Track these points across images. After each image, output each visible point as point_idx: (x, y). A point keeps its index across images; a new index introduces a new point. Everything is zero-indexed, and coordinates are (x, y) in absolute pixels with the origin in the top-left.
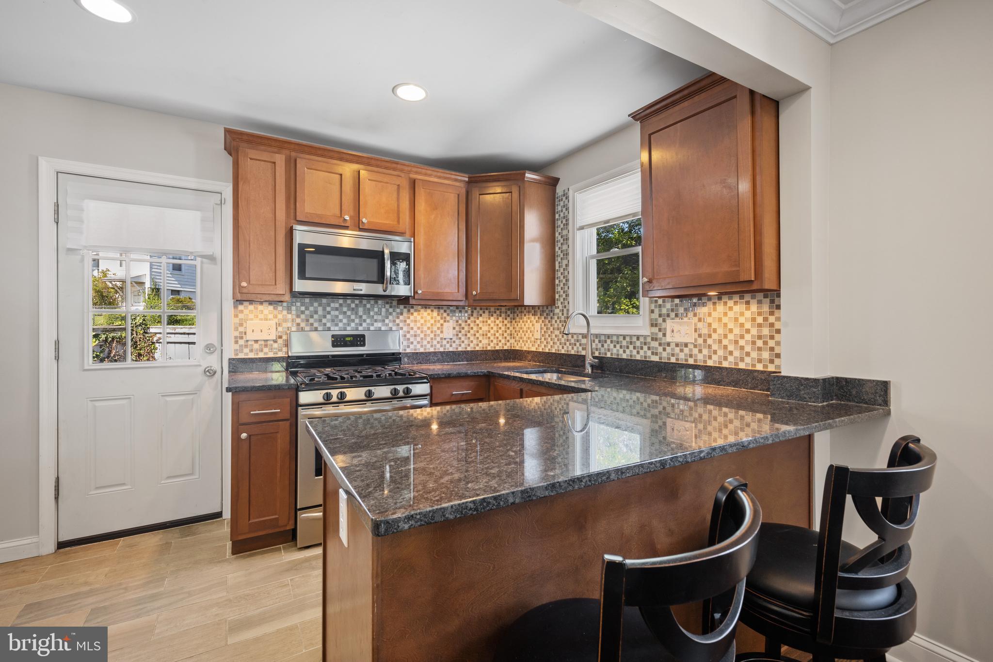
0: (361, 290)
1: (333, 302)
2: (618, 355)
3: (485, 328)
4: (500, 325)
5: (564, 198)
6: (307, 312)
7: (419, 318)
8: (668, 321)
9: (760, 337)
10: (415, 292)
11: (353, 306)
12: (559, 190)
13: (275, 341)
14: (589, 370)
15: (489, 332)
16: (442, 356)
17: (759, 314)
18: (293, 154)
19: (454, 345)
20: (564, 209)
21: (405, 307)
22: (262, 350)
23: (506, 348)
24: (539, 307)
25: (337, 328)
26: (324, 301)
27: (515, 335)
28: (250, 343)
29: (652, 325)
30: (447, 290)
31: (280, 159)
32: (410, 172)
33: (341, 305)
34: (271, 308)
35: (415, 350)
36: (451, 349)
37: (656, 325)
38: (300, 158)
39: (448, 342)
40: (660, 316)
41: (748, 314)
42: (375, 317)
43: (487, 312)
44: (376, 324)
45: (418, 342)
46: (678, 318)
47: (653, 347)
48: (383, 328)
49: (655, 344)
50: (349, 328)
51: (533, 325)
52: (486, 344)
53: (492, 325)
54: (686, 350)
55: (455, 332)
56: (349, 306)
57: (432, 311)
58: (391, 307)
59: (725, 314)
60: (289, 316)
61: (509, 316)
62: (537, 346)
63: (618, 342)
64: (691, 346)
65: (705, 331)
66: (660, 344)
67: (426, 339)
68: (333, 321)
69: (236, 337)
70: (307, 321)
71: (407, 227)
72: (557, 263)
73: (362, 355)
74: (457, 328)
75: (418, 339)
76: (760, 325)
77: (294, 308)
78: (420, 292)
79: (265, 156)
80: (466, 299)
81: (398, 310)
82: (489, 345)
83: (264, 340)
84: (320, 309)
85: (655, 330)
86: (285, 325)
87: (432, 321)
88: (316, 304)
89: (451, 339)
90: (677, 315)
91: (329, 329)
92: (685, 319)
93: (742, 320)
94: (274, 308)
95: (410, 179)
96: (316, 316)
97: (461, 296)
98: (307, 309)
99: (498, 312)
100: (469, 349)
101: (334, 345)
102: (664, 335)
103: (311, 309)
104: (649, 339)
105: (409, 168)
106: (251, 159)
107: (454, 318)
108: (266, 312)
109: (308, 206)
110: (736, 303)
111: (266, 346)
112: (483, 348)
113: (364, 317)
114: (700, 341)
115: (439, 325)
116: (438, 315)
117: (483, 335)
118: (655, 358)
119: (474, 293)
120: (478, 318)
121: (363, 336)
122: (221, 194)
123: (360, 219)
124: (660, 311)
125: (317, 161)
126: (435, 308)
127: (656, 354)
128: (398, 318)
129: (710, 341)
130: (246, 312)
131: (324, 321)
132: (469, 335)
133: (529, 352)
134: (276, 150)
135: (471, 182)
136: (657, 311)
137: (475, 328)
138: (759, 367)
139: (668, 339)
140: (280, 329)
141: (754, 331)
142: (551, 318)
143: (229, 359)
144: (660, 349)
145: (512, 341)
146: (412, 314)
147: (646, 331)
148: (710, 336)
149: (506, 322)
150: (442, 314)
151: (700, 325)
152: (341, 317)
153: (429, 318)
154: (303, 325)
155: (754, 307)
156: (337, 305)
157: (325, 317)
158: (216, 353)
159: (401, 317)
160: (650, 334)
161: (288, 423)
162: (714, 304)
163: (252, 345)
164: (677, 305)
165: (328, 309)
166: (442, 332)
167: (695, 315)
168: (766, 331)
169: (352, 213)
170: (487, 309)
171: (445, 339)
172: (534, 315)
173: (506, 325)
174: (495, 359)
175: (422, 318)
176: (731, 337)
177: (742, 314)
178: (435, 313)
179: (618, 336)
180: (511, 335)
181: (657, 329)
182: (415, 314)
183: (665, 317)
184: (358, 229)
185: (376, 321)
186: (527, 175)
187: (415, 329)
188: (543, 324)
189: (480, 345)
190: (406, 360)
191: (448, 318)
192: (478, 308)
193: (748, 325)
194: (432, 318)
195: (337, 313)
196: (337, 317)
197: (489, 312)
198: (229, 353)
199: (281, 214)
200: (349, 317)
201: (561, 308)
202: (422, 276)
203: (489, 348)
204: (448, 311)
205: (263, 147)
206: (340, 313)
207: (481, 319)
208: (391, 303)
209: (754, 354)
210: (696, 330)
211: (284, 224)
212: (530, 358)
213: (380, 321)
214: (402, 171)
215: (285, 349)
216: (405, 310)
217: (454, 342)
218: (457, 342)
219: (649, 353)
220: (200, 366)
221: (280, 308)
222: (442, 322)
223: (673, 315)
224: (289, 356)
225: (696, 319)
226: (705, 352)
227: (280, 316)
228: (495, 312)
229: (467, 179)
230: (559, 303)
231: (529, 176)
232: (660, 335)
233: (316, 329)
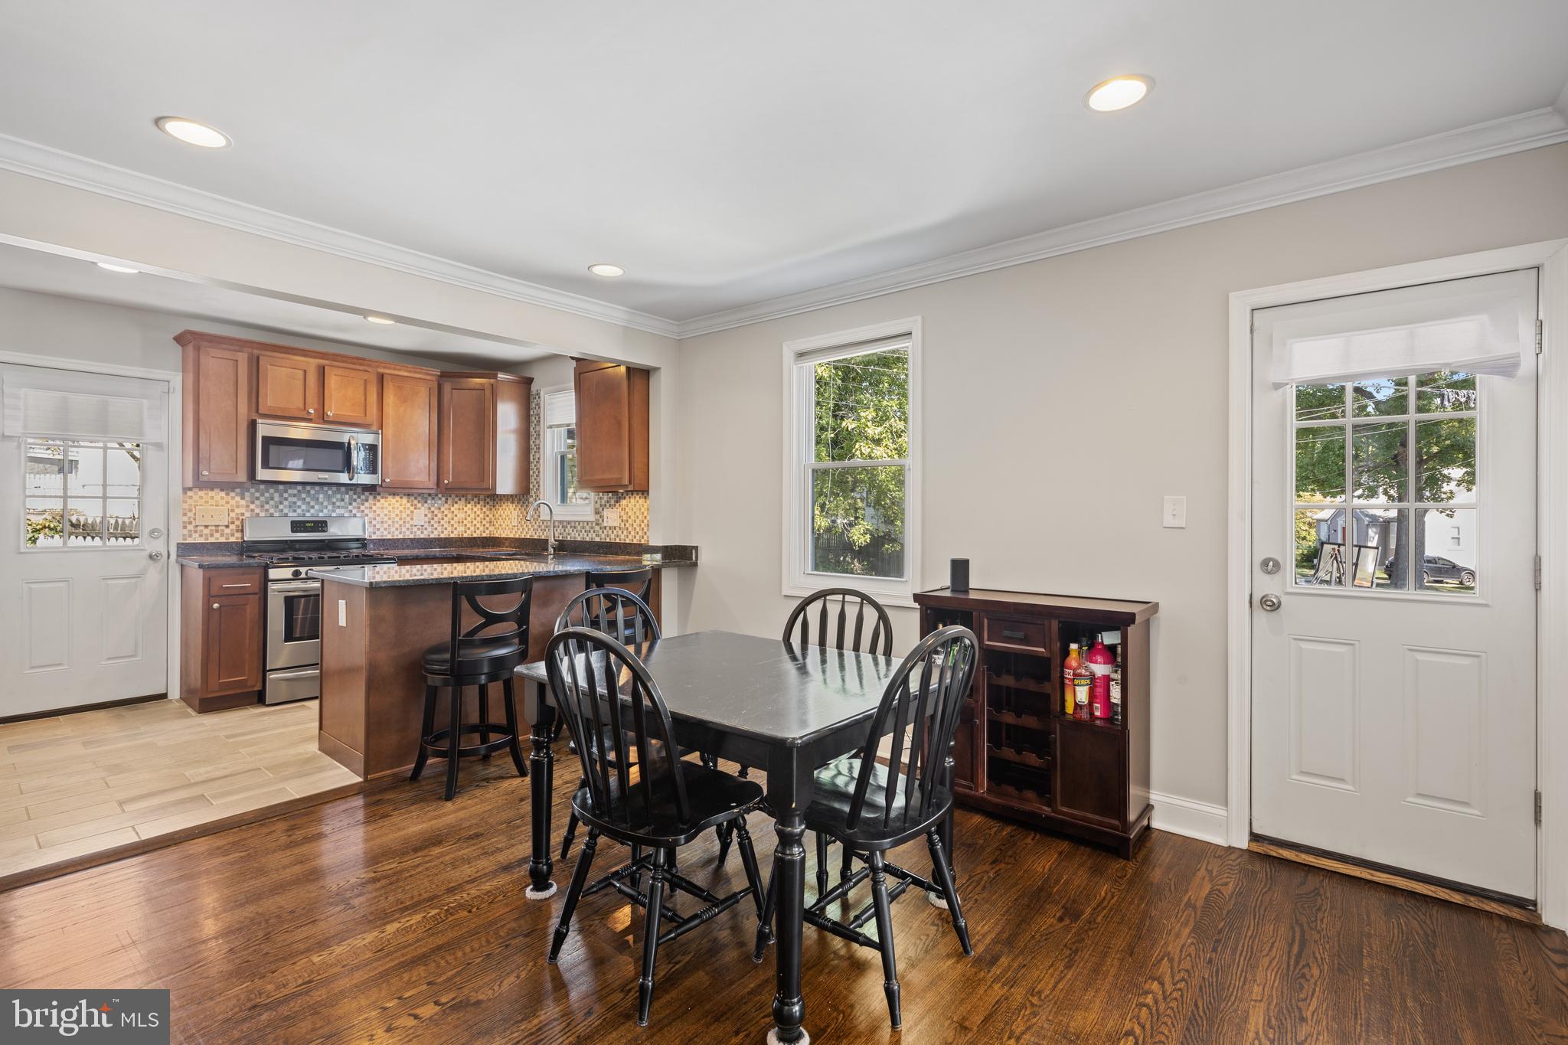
0: (326, 479)
1: (290, 488)
2: (575, 538)
3: (461, 515)
4: (478, 513)
5: (537, 397)
6: (262, 499)
7: (386, 504)
8: (605, 510)
10: (383, 481)
11: (312, 492)
12: (534, 388)
13: (227, 526)
14: (551, 550)
15: (466, 519)
16: (412, 543)
18: (256, 352)
19: (425, 532)
20: (537, 407)
21: (371, 494)
22: (212, 535)
23: (484, 535)
24: (516, 495)
25: (295, 514)
26: (281, 487)
27: (495, 523)
28: (199, 528)
29: (596, 513)
30: (417, 479)
31: (241, 357)
32: (378, 367)
33: (299, 491)
34: (223, 494)
35: (382, 536)
36: (422, 536)
37: (598, 513)
38: (263, 355)
39: (419, 529)
40: (601, 506)
42: (338, 504)
43: (463, 499)
44: (338, 511)
45: (385, 529)
46: (611, 508)
47: (596, 531)
48: (346, 515)
49: (597, 528)
50: (308, 514)
51: (511, 513)
52: (462, 531)
53: (469, 512)
54: (615, 532)
55: (427, 519)
56: (309, 492)
57: (401, 498)
58: (355, 494)
60: (243, 502)
61: (488, 503)
62: (514, 533)
63: (574, 527)
64: (618, 529)
65: (625, 518)
66: (601, 528)
67: (394, 526)
68: (290, 507)
69: (184, 522)
70: (262, 506)
71: (375, 417)
72: (531, 455)
73: (323, 541)
74: (430, 515)
75: (386, 526)
77: (247, 494)
78: (388, 480)
79: (227, 354)
80: (438, 487)
81: (363, 497)
82: (466, 532)
83: (216, 526)
84: (277, 497)
85: (598, 516)
86: (238, 511)
87: (401, 508)
88: (272, 491)
89: (422, 526)
90: (610, 506)
91: (286, 515)
92: (615, 509)
94: (227, 494)
95: (378, 373)
96: (272, 502)
97: (432, 484)
98: (262, 495)
99: (476, 500)
100: (442, 536)
101: (293, 531)
102: (603, 521)
103: (267, 495)
104: (594, 524)
105: (377, 364)
106: (213, 357)
107: (426, 505)
108: (217, 498)
109: (270, 399)
110: (640, 498)
111: (217, 531)
112: (459, 535)
113: (325, 503)
114: (623, 525)
115: (408, 512)
116: (408, 502)
117: (459, 522)
118: (597, 539)
119: (446, 482)
120: (453, 506)
121: (325, 522)
122: (169, 382)
123: (325, 411)
124: (601, 502)
125: (282, 358)
126: (405, 495)
127: (598, 535)
128: (363, 504)
129: (627, 525)
130: (196, 498)
131: (281, 507)
132: (442, 522)
133: (506, 539)
134: (237, 348)
135: (444, 375)
136: (599, 502)
137: (450, 516)
139: (605, 524)
140: (233, 515)
142: (527, 506)
143: (178, 544)
144: (601, 532)
145: (492, 528)
146: (379, 501)
147: (592, 518)
148: (628, 521)
149: (484, 509)
150: (412, 501)
151: (622, 513)
152: (299, 503)
153: (398, 505)
154: (257, 511)
156: (295, 492)
157: (281, 503)
158: (162, 537)
159: (366, 504)
160: (594, 520)
161: (257, 597)
162: (630, 498)
163: (202, 531)
164: (610, 498)
165: (286, 495)
166: (412, 519)
167: (620, 506)
169: (316, 406)
170: (463, 496)
171: (416, 526)
172: (512, 503)
173: (485, 512)
174: (472, 547)
175: (390, 505)
176: (638, 521)
177: (643, 506)
178: (405, 500)
179: (575, 522)
180: (491, 522)
181: (599, 516)
182: (382, 501)
183: (603, 507)
184: (322, 421)
185: (339, 507)
186: (499, 375)
187: (382, 515)
188: (520, 512)
189: (456, 532)
190: (372, 546)
191: (419, 505)
192: (453, 496)
193: (646, 514)
194: (401, 505)
195: (295, 499)
196: (295, 503)
197: (466, 499)
198: (177, 537)
199: (243, 408)
200: (309, 503)
201: (534, 497)
202: (390, 465)
203: (465, 535)
204: (419, 498)
205: (224, 346)
206: (298, 500)
207: (456, 506)
208: (355, 490)
210: (620, 517)
211: (246, 418)
212: (507, 544)
213: (343, 507)
214: (369, 366)
215: (239, 535)
216: (371, 497)
217: (426, 529)
218: (429, 529)
219: (594, 535)
220: (144, 550)
221: (232, 494)
222: (412, 508)
223: (608, 505)
224: (244, 541)
225: (619, 509)
226: (625, 532)
227: (233, 502)
228: (473, 500)
229: (439, 374)
230: (533, 492)
231: (501, 376)
232: (601, 521)
233: (272, 515)
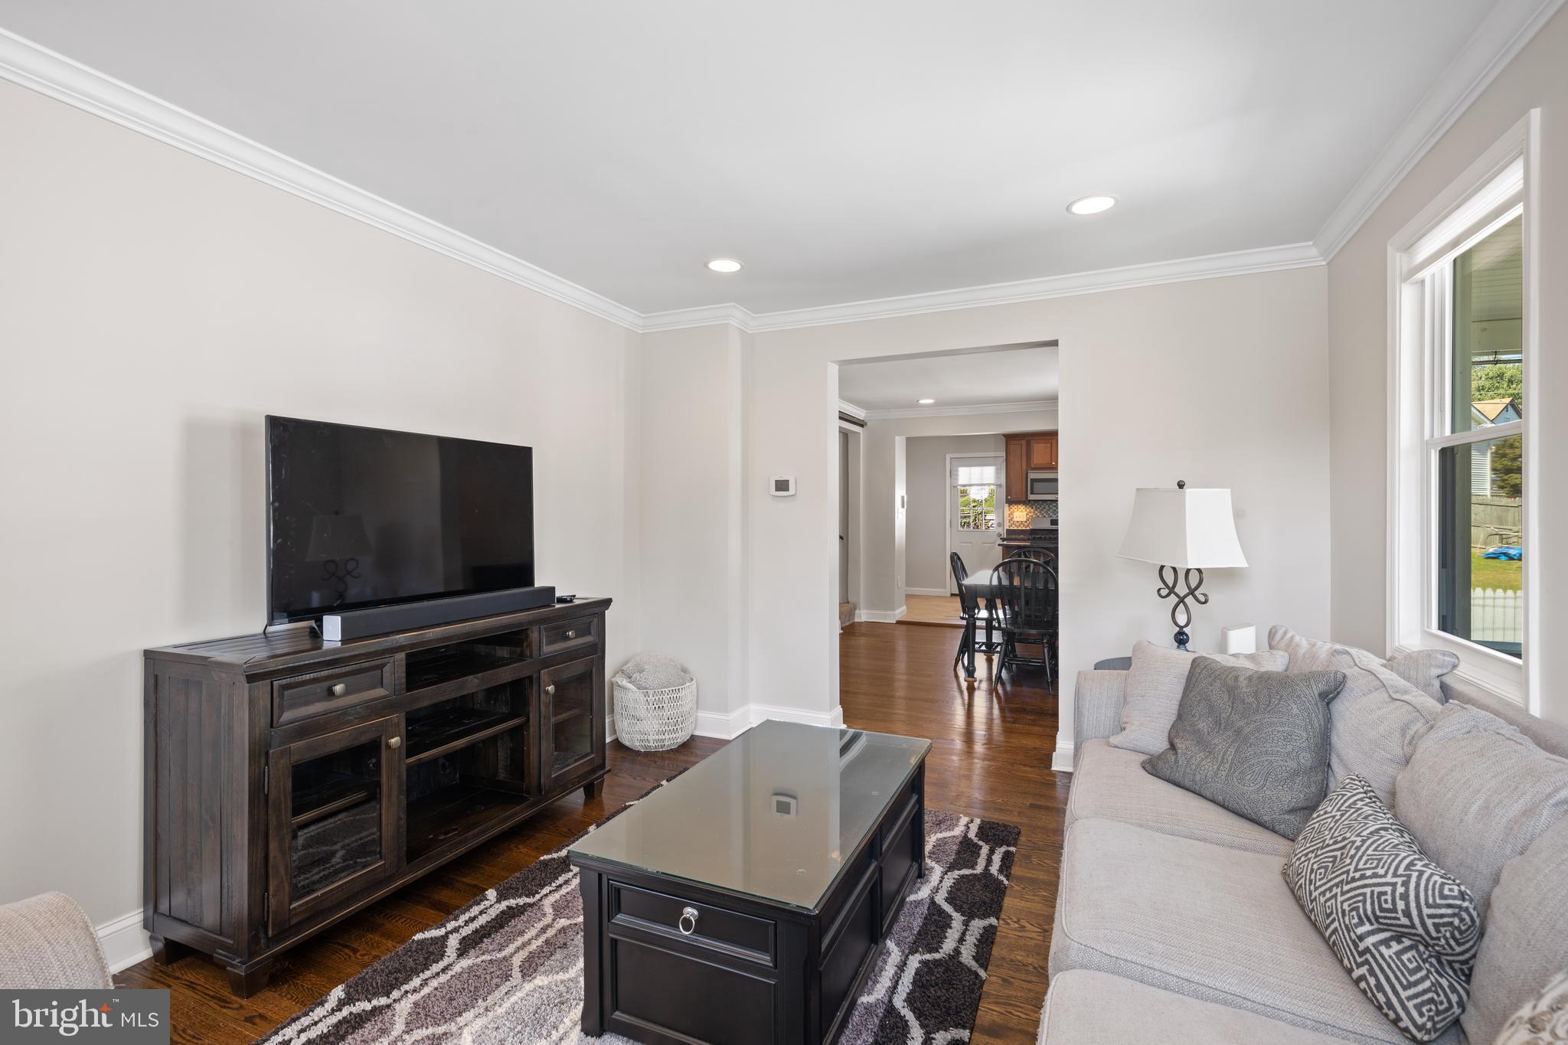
13: (1026, 522)
18: (1029, 442)
22: (1020, 527)
26: (1049, 502)
31: (1024, 442)
34: (1024, 507)
38: (1033, 440)
60: (1032, 510)
69: (1009, 520)
70: (1041, 512)
77: (1034, 507)
79: (1018, 445)
83: (1021, 521)
84: (1047, 507)
86: (1030, 514)
91: (1051, 517)
94: (1026, 507)
96: (1045, 510)
101: (1051, 524)
103: (1043, 506)
106: (1013, 447)
108: (1022, 508)
109: (1036, 460)
111: (1022, 524)
130: (1013, 508)
134: (1023, 438)
140: (1028, 516)
143: (1007, 530)
154: (1038, 514)
163: (1016, 524)
198: (1007, 527)
199: (1024, 467)
205: (1016, 441)
211: (1025, 470)
215: (1029, 526)
220: (995, 531)
221: (1028, 506)
224: (1031, 529)
227: (1028, 510)
233: (1045, 516)
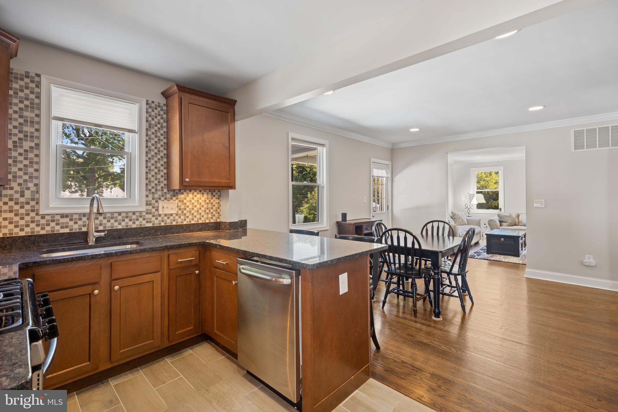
8: (160, 202)
9: (208, 209)
17: (208, 199)
29: (147, 205)
37: (150, 204)
40: (153, 199)
41: (203, 199)
46: (166, 200)
47: (147, 218)
49: (149, 216)
54: (171, 218)
59: (193, 199)
63: (112, 218)
64: (174, 215)
65: (183, 207)
66: (153, 216)
76: (208, 203)
85: (150, 207)
90: (166, 199)
92: (171, 201)
93: (200, 201)
102: (157, 210)
104: (144, 214)
110: (198, 193)
114: (180, 212)
118: (149, 225)
124: (153, 196)
127: (150, 222)
129: (185, 212)
136: (151, 196)
138: (207, 221)
139: (160, 212)
141: (205, 206)
144: (154, 219)
147: (142, 208)
148: (185, 209)
151: (180, 204)
155: (205, 196)
160: (145, 210)
162: (188, 193)
167: (177, 199)
168: (210, 206)
176: (195, 209)
177: (201, 199)
179: (112, 213)
181: (152, 207)
183: (157, 200)
193: (203, 204)
209: (205, 216)
210: (178, 207)
219: (144, 222)
223: (163, 198)
225: (177, 201)
226: (182, 217)
232: (154, 210)
